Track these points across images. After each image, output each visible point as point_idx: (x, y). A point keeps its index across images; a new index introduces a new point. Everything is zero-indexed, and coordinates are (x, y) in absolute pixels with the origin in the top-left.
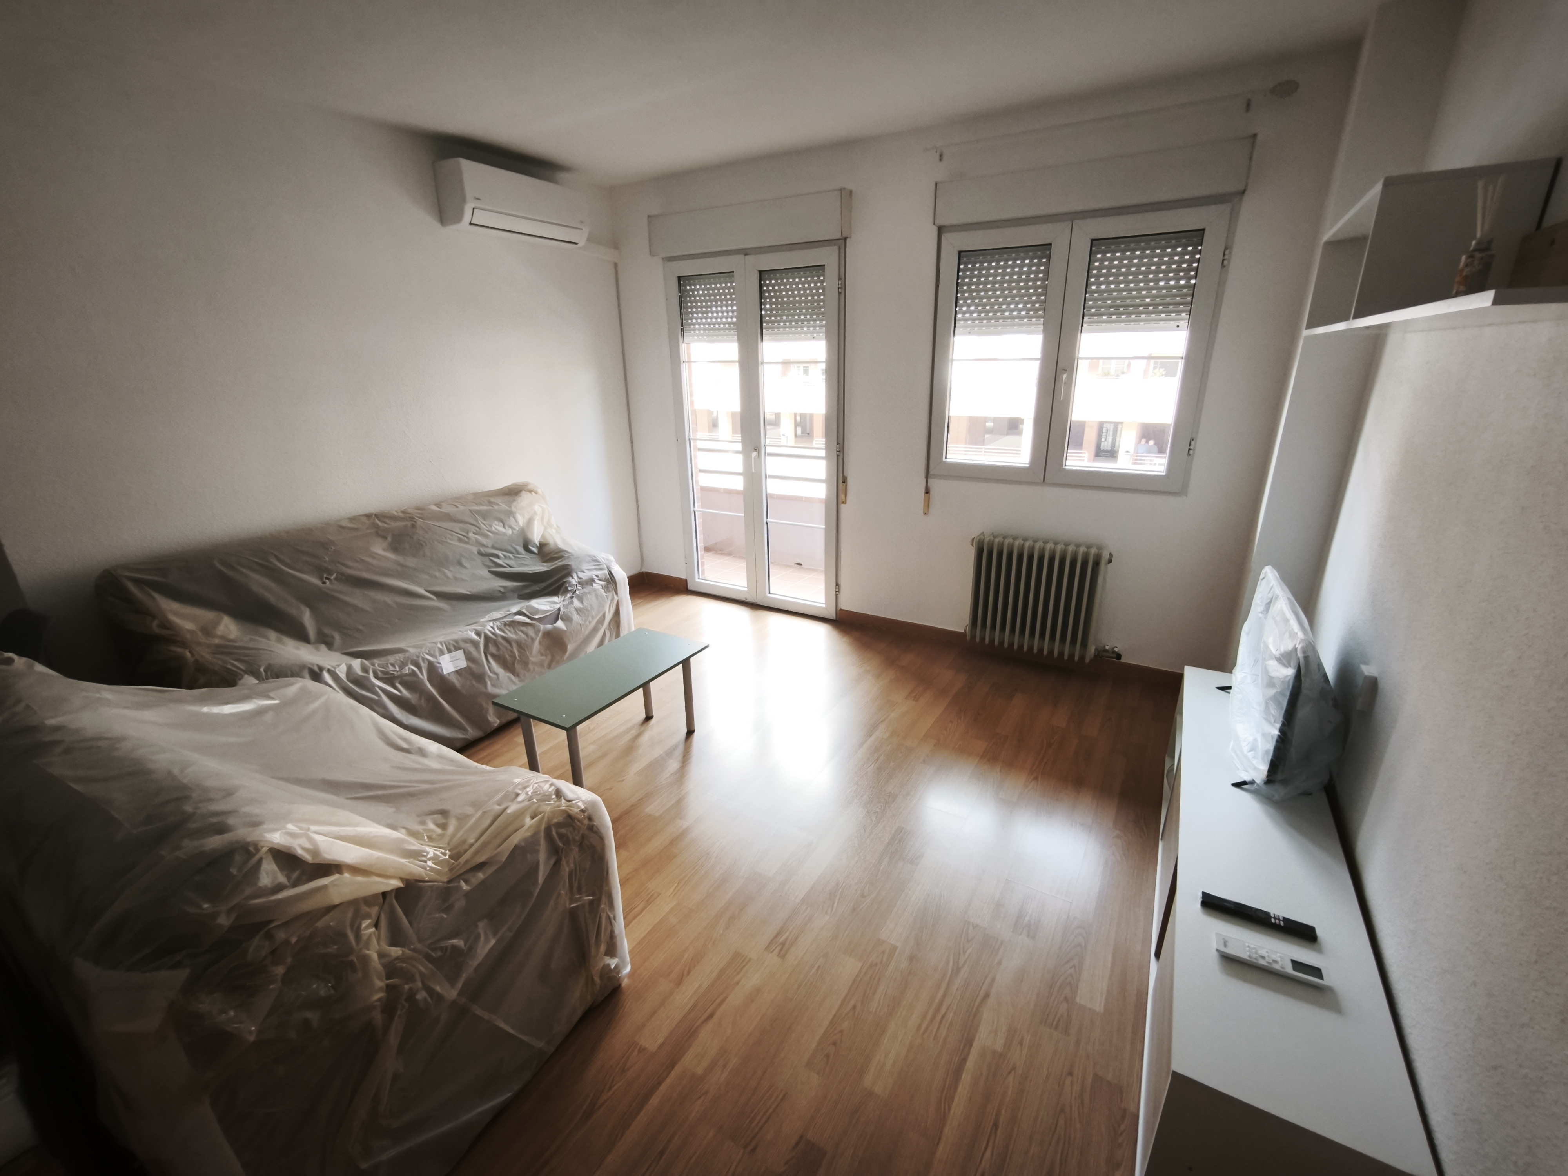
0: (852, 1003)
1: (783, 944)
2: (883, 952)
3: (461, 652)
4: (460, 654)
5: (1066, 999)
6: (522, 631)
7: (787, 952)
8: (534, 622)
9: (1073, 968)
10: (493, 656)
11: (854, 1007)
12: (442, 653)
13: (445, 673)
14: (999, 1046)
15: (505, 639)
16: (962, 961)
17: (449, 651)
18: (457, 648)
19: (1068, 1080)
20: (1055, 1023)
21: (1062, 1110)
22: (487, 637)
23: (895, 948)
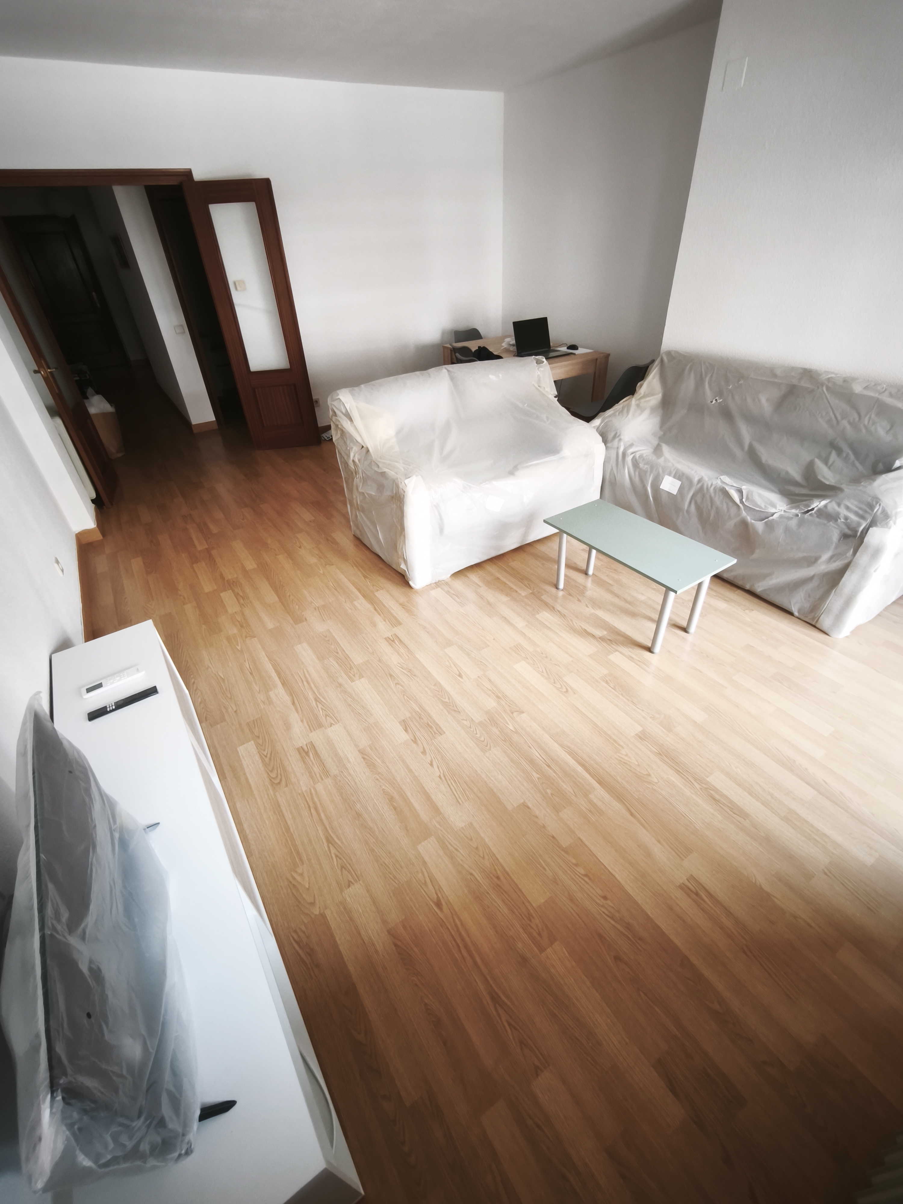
0: (340, 653)
1: (393, 641)
2: (354, 675)
3: (680, 483)
4: (678, 483)
5: (258, 737)
6: (727, 504)
7: (388, 642)
8: (741, 505)
9: (266, 755)
10: (696, 503)
11: (337, 653)
12: (669, 475)
13: (661, 487)
14: (271, 694)
15: (712, 500)
16: (320, 706)
17: (674, 477)
18: (679, 479)
19: (235, 709)
20: (256, 722)
21: (231, 698)
22: (701, 488)
23: (352, 681)
